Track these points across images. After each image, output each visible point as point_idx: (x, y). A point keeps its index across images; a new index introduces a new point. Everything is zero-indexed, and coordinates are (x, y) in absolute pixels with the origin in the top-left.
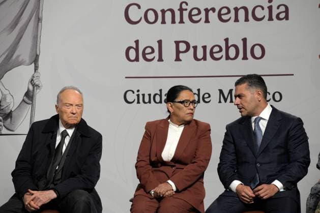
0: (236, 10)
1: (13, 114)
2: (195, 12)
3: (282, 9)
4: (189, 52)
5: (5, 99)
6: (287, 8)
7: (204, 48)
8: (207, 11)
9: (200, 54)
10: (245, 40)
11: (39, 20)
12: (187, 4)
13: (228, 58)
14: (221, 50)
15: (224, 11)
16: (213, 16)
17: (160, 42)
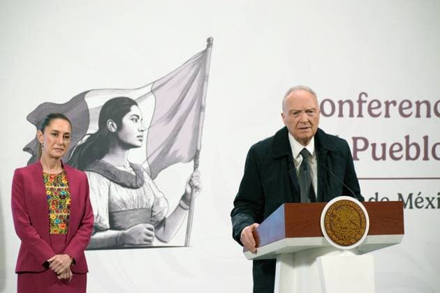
0: (418, 104)
1: (167, 221)
2: (375, 105)
4: (367, 150)
5: (158, 203)
7: (384, 145)
8: (387, 104)
9: (379, 154)
10: (426, 138)
11: (201, 108)
12: (366, 95)
13: (408, 158)
14: (401, 149)
15: (406, 105)
16: (394, 110)
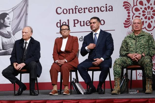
0: (95, 8)
2: (80, 9)
3: (110, 7)
4: (78, 23)
6: (112, 7)
7: (84, 22)
8: (84, 9)
9: (82, 24)
12: (77, 7)
15: (90, 9)
17: (68, 20)
